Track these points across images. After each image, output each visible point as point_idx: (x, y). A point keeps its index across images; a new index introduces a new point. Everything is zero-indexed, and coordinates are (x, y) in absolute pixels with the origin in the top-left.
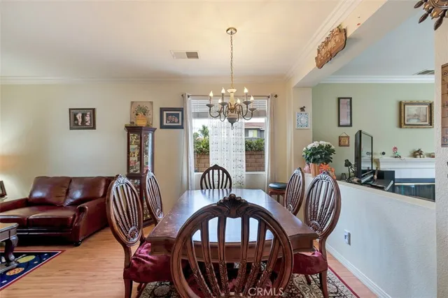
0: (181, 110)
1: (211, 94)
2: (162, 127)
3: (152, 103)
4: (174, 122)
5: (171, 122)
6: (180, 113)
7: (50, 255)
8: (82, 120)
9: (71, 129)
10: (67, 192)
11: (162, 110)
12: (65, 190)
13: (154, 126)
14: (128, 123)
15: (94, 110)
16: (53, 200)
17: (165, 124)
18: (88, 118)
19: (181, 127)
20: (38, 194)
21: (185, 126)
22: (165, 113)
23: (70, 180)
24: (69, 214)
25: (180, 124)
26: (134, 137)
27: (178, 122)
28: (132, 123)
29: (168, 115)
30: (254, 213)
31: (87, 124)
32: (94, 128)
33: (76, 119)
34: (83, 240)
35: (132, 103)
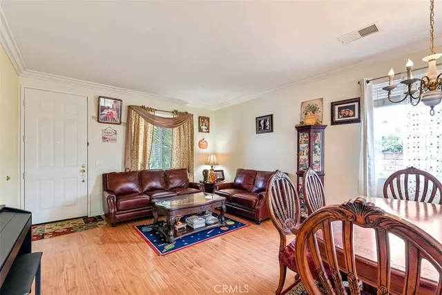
0: (358, 100)
1: (391, 73)
2: (333, 123)
3: (322, 99)
4: (348, 116)
5: (344, 117)
6: (356, 104)
7: (242, 225)
8: (265, 125)
9: (257, 133)
10: (254, 183)
11: (333, 105)
12: (253, 181)
13: (324, 124)
14: (298, 123)
15: (272, 116)
16: (246, 186)
17: (337, 119)
18: (268, 124)
19: (358, 121)
20: (239, 181)
21: (362, 119)
22: (337, 107)
23: (256, 173)
24: (253, 198)
25: (356, 117)
26: (304, 137)
27: (354, 115)
28: (302, 123)
29: (340, 109)
30: (392, 227)
31: (268, 128)
32: (272, 131)
33: (260, 125)
34: (262, 221)
35: (303, 103)
